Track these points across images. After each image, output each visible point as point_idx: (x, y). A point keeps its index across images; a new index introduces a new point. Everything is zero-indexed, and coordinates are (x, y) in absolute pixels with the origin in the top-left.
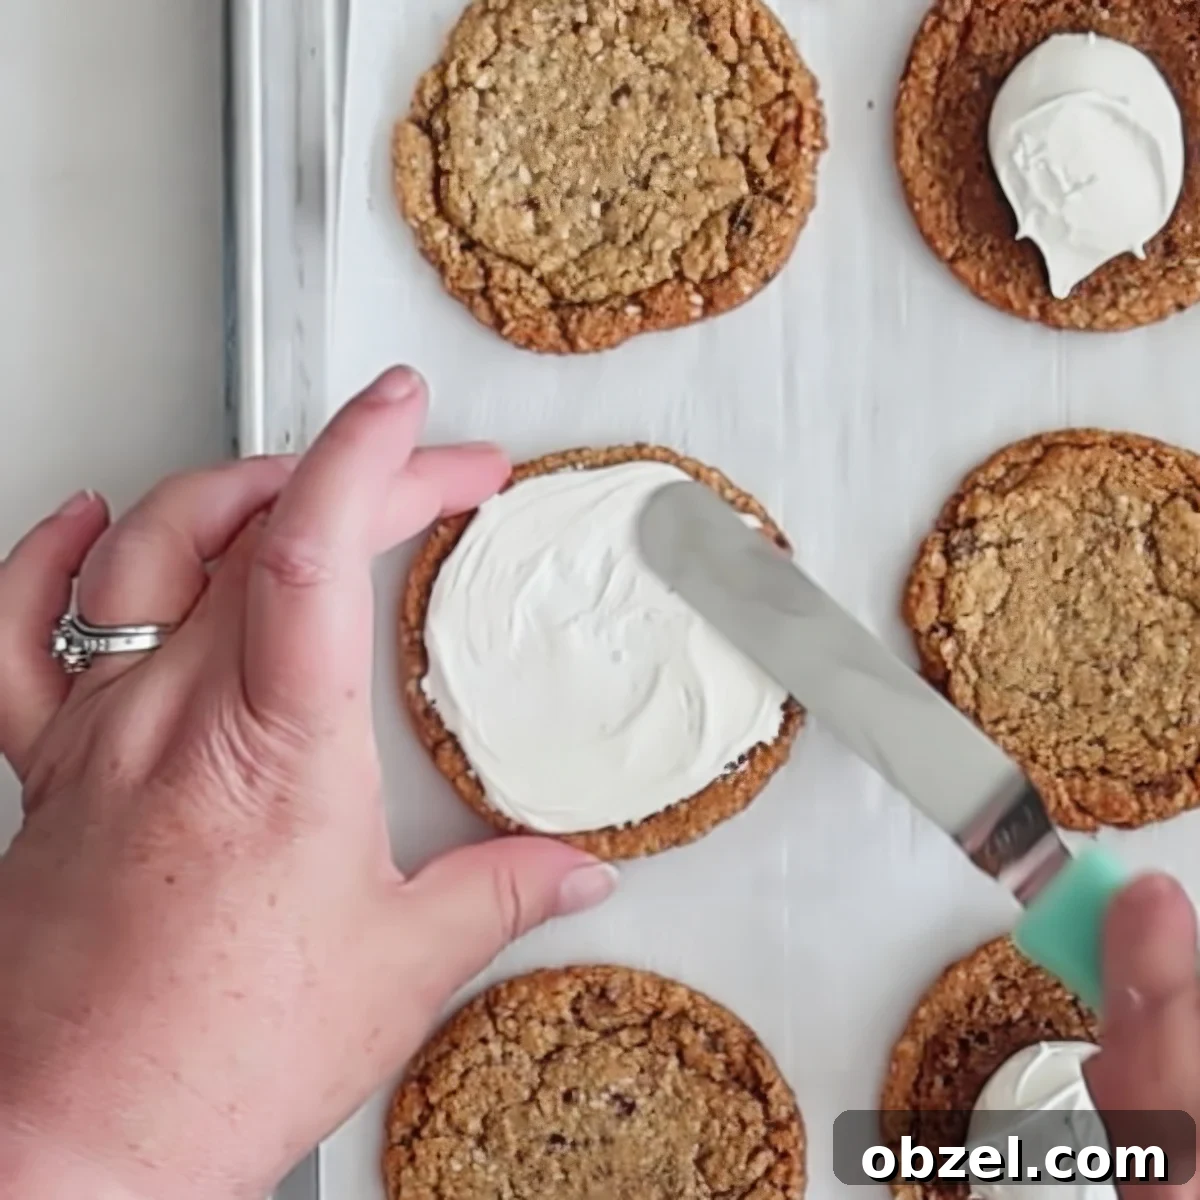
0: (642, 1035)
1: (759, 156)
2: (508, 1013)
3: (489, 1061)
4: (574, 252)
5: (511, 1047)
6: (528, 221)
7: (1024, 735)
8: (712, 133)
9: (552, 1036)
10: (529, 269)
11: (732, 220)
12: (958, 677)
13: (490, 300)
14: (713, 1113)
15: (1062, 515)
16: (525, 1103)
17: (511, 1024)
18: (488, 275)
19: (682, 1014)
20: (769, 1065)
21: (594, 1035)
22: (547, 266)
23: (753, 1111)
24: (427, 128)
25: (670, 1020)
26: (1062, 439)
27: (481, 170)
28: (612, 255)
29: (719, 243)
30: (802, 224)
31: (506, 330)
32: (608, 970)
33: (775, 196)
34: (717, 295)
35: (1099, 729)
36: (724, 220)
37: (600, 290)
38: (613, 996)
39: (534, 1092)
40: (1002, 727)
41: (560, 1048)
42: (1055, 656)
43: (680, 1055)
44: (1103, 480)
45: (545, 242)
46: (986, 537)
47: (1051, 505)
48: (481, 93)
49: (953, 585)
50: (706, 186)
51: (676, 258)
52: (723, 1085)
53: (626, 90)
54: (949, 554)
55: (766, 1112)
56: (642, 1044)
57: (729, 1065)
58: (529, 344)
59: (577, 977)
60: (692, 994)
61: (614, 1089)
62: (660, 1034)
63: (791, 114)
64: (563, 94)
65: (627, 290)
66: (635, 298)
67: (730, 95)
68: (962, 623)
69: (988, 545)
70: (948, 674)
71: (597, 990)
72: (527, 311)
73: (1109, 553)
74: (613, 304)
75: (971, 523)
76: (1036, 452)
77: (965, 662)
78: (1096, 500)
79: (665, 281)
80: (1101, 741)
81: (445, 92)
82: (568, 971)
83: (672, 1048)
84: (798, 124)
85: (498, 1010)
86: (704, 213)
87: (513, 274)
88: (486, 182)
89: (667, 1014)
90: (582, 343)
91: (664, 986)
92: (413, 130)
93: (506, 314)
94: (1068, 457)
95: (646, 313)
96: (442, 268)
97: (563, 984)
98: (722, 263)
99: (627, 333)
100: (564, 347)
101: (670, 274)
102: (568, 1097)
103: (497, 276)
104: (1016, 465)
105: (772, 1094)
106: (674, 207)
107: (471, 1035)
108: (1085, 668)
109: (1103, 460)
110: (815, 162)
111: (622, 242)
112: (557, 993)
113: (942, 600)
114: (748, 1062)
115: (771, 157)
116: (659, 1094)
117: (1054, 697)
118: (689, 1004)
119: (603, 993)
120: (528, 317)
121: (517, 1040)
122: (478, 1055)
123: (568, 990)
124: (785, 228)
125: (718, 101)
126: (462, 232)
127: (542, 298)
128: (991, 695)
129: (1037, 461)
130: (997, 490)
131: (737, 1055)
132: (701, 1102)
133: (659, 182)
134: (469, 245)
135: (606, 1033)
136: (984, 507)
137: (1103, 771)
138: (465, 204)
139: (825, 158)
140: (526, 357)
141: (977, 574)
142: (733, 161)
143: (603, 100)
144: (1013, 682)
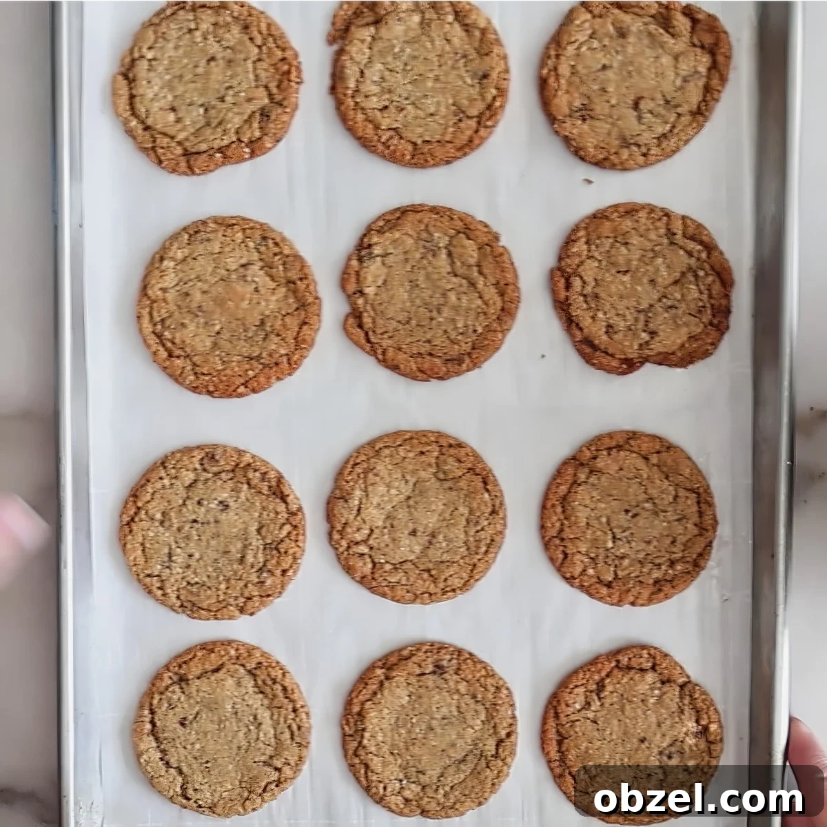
0: (231, 475)
1: (273, 85)
2: (172, 466)
3: (164, 487)
4: (192, 130)
5: (173, 481)
6: (172, 117)
7: (396, 339)
8: (251, 76)
9: (192, 476)
10: (172, 138)
11: (261, 114)
12: (365, 314)
13: (155, 152)
14: (264, 508)
15: (410, 241)
16: (180, 506)
17: (173, 471)
18: (154, 141)
19: (249, 465)
20: (287, 487)
21: (210, 475)
22: (181, 136)
23: (281, 507)
24: (126, 76)
25: (243, 468)
26: (408, 209)
27: (151, 95)
28: (208, 131)
29: (256, 125)
30: (292, 117)
31: (163, 165)
32: (215, 446)
33: (280, 104)
34: (256, 148)
35: (429, 336)
36: (257, 115)
37: (204, 147)
38: (217, 457)
39: (184, 501)
40: (385, 336)
41: (195, 481)
42: (408, 304)
43: (249, 484)
44: (427, 226)
45: (179, 126)
46: (376, 252)
47: (405, 237)
48: (150, 60)
49: (362, 273)
50: (249, 100)
51: (237, 133)
52: (268, 496)
53: (213, 59)
54: (360, 260)
55: (287, 508)
56: (231, 479)
57: (270, 487)
58: (174, 171)
59: (203, 449)
60: (253, 456)
61: (220, 499)
62: (239, 473)
63: (286, 68)
64: (185, 61)
65: (216, 146)
66: (220, 150)
67: (259, 60)
68: (367, 290)
69: (378, 256)
70: (361, 313)
71: (210, 455)
72: (172, 157)
73: (431, 258)
74: (209, 153)
75: (370, 246)
76: (398, 215)
77: (368, 308)
78: (424, 235)
79: (233, 142)
80: (429, 341)
81: (133, 61)
82: (198, 447)
83: (244, 480)
84: (289, 72)
85: (166, 465)
86: (249, 112)
87: (166, 140)
88: (152, 100)
89: (242, 465)
90: (197, 171)
91: (240, 453)
92: (120, 78)
93: (163, 158)
94: (411, 217)
95: (225, 157)
96: (134, 138)
97: (195, 453)
98: (257, 134)
99: (217, 166)
100: (189, 173)
101: (234, 139)
102: (199, 503)
103: (158, 140)
104: (389, 221)
105: (289, 499)
106: (236, 110)
107: (154, 476)
108: (421, 309)
109: (426, 217)
110: (298, 89)
111: (213, 125)
112: (193, 457)
113: (358, 281)
114: (278, 486)
115: (278, 87)
116: (240, 500)
117: (408, 322)
118: (251, 461)
119: (213, 457)
120: (172, 159)
121: (176, 478)
122: (159, 485)
123: (198, 455)
124: (285, 118)
125: (254, 62)
126: (143, 122)
127: (179, 151)
128: (380, 322)
129: (399, 218)
130: (380, 231)
131: (274, 483)
132: (258, 504)
133: (229, 99)
134: (147, 128)
135: (216, 474)
136: (375, 239)
137: (431, 354)
138: (143, 110)
139: (302, 87)
140: (174, 177)
141: (372, 268)
142: (262, 89)
143: (203, 63)
144: (390, 316)
